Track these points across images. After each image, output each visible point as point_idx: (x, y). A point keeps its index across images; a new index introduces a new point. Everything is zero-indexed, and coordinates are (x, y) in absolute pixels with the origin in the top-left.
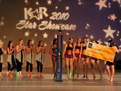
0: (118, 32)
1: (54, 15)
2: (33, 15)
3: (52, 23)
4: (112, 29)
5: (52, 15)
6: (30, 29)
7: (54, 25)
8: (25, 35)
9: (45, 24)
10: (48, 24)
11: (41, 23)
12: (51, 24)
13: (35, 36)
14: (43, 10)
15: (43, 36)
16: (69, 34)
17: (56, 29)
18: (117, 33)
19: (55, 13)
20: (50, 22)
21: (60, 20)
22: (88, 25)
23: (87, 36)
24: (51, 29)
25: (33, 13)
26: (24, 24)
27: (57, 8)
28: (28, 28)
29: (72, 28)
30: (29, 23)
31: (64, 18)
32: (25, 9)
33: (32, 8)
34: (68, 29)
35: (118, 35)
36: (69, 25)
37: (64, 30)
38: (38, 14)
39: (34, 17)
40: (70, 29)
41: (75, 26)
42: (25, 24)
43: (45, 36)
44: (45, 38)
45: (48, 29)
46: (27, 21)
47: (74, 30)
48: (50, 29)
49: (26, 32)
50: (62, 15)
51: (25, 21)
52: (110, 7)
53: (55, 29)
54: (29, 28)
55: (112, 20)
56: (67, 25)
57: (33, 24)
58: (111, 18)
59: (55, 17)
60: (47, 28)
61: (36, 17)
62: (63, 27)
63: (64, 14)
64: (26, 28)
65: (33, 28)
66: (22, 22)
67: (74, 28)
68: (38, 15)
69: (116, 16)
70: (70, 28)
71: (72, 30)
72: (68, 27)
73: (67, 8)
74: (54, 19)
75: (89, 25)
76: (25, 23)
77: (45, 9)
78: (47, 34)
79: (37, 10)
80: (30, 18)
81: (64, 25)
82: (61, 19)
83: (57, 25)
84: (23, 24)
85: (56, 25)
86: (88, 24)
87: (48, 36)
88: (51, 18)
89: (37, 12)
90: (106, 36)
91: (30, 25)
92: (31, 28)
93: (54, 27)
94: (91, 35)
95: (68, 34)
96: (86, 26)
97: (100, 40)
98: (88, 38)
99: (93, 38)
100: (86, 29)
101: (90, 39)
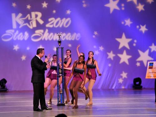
0: (135, 41)
1: (51, 21)
2: (23, 22)
3: (49, 32)
4: (127, 37)
5: (48, 22)
6: (20, 40)
7: (52, 34)
8: (14, 49)
9: (40, 33)
10: (43, 34)
11: (34, 33)
12: (48, 34)
13: (27, 50)
14: (36, 16)
16: (72, 46)
19: (53, 19)
20: (47, 30)
21: (59, 27)
22: (96, 33)
23: (95, 47)
24: (48, 40)
25: (23, 20)
27: (55, 13)
28: (17, 40)
29: (75, 37)
30: (19, 33)
31: (65, 25)
32: (13, 15)
33: (22, 13)
34: (70, 39)
35: (134, 45)
36: (72, 34)
37: (65, 40)
38: (31, 20)
39: (25, 24)
40: (73, 39)
41: (79, 35)
42: (14, 35)
45: (44, 39)
46: (15, 30)
47: (78, 39)
48: (46, 39)
49: (16, 45)
50: (61, 22)
51: (13, 31)
52: (123, 9)
53: (53, 40)
54: (19, 39)
55: (127, 26)
56: (69, 34)
57: (24, 34)
58: (125, 23)
59: (53, 24)
60: (43, 39)
61: (27, 24)
62: (64, 37)
63: (64, 19)
64: (15, 39)
65: (24, 40)
66: (9, 32)
67: (78, 38)
68: (30, 22)
69: (131, 20)
70: (73, 38)
71: (75, 40)
72: (70, 36)
73: (69, 12)
74: (51, 26)
75: (97, 33)
76: (14, 33)
77: (40, 14)
79: (29, 15)
80: (20, 27)
81: (64, 34)
82: (61, 26)
83: (56, 34)
84: (11, 34)
85: (54, 34)
86: (96, 31)
88: (48, 25)
89: (29, 18)
90: (120, 47)
91: (20, 36)
92: (21, 39)
93: (51, 37)
94: (100, 46)
95: (70, 45)
96: (94, 34)
97: (112, 52)
98: (96, 50)
99: (103, 50)
100: (93, 38)
101: (100, 51)
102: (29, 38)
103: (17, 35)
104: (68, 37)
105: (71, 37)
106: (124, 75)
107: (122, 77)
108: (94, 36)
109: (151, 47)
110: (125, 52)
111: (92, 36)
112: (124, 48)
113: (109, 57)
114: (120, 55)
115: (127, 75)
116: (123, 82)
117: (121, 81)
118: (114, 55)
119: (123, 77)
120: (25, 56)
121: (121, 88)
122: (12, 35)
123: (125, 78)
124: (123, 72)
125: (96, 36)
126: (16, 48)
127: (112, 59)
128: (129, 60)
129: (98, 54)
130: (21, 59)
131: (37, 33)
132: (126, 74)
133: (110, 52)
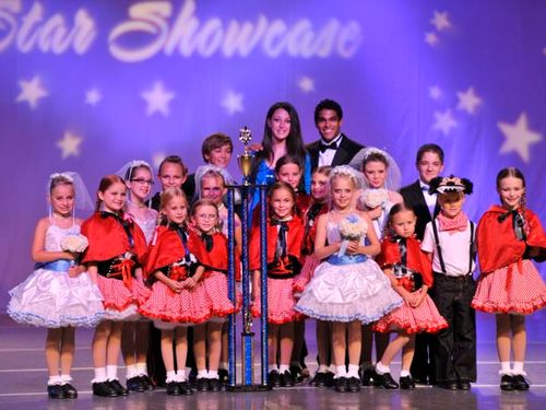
3: (201, 15)
6: (50, 54)
7: (214, 24)
8: (21, 97)
9: (153, 18)
10: (171, 21)
11: (125, 17)
12: (194, 23)
13: (90, 106)
15: (144, 104)
16: (316, 84)
17: (228, 51)
22: (441, 21)
23: (435, 92)
24: (196, 56)
26: (11, 19)
28: (36, 50)
29: (335, 44)
30: (47, 16)
34: (307, 53)
36: (317, 27)
37: (284, 56)
40: (324, 53)
41: (354, 28)
42: (20, 24)
43: (158, 98)
44: (158, 114)
45: (176, 51)
47: (346, 54)
48: (186, 50)
49: (29, 78)
53: (218, 54)
54: (44, 47)
56: (304, 25)
57: (70, 23)
60: (169, 50)
62: (276, 41)
64: (25, 48)
65: (70, 51)
67: (348, 45)
70: (322, 46)
71: (334, 58)
72: (309, 36)
75: (449, 19)
76: (19, 17)
78: (169, 86)
81: (278, 27)
83: (234, 25)
84: (4, 21)
85: (225, 27)
86: (441, 11)
87: (172, 104)
91: (53, 33)
92: (59, 49)
93: (210, 39)
94: (464, 90)
95: (307, 85)
96: (432, 28)
97: (522, 121)
98: (442, 110)
99: (477, 108)
100: (427, 46)
101: (459, 115)
102: (100, 45)
103: (37, 26)
104: (300, 39)
105: (313, 42)
108: (431, 38)
111: (424, 37)
113: (507, 148)
120: (75, 135)
122: (9, 27)
125: (439, 34)
126: (32, 91)
127: (525, 154)
129: (452, 130)
130: (59, 151)
131: (137, 20)
133: (512, 121)
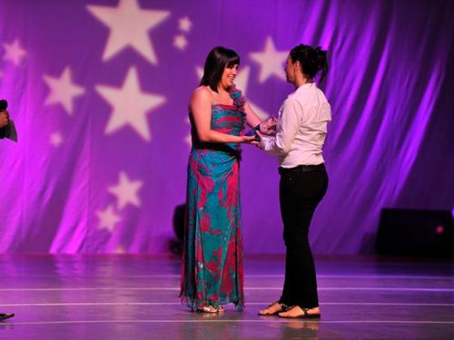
0: (185, 24)
18: (179, 32)
35: (180, 42)
90: (112, 49)
106: (127, 191)
107: (113, 199)
109: (257, 57)
110: (132, 79)
112: (129, 56)
114: (107, 93)
115: (142, 193)
116: (117, 225)
117: (109, 219)
118: (78, 91)
119: (122, 202)
121: (106, 252)
123: (130, 207)
124: (123, 178)
128: (153, 117)
132: (136, 186)
